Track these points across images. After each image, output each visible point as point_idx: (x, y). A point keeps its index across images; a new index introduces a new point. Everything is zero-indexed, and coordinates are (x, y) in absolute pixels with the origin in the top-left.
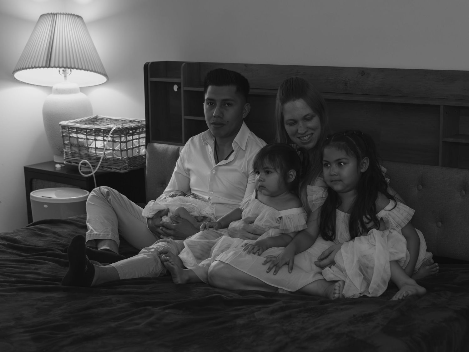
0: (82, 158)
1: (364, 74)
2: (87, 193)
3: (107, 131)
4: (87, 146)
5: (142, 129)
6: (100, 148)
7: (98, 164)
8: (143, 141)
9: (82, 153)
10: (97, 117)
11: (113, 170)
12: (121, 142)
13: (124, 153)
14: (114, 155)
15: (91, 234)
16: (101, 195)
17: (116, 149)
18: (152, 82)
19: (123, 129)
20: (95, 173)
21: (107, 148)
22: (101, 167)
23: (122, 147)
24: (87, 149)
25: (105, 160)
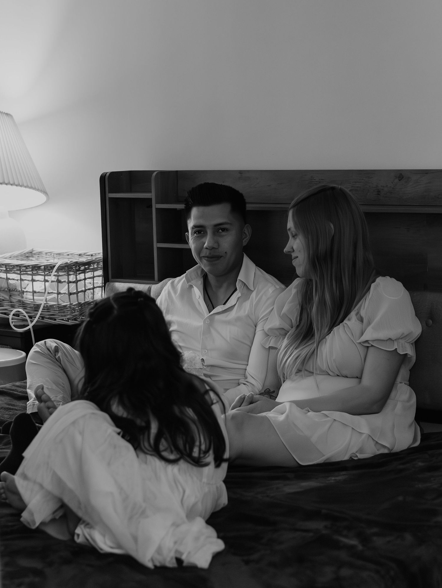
0: (13, 306)
1: (403, 177)
2: (22, 354)
3: (49, 268)
4: (20, 289)
5: (98, 264)
6: (39, 292)
7: (37, 314)
8: (99, 281)
9: (14, 301)
10: (33, 251)
11: (58, 322)
12: (69, 282)
13: (74, 297)
14: (59, 300)
15: (34, 405)
16: (47, 351)
17: (62, 292)
18: (111, 199)
19: (72, 265)
20: (33, 327)
21: (50, 292)
22: (41, 318)
23: (70, 289)
24: (21, 295)
25: (46, 308)
